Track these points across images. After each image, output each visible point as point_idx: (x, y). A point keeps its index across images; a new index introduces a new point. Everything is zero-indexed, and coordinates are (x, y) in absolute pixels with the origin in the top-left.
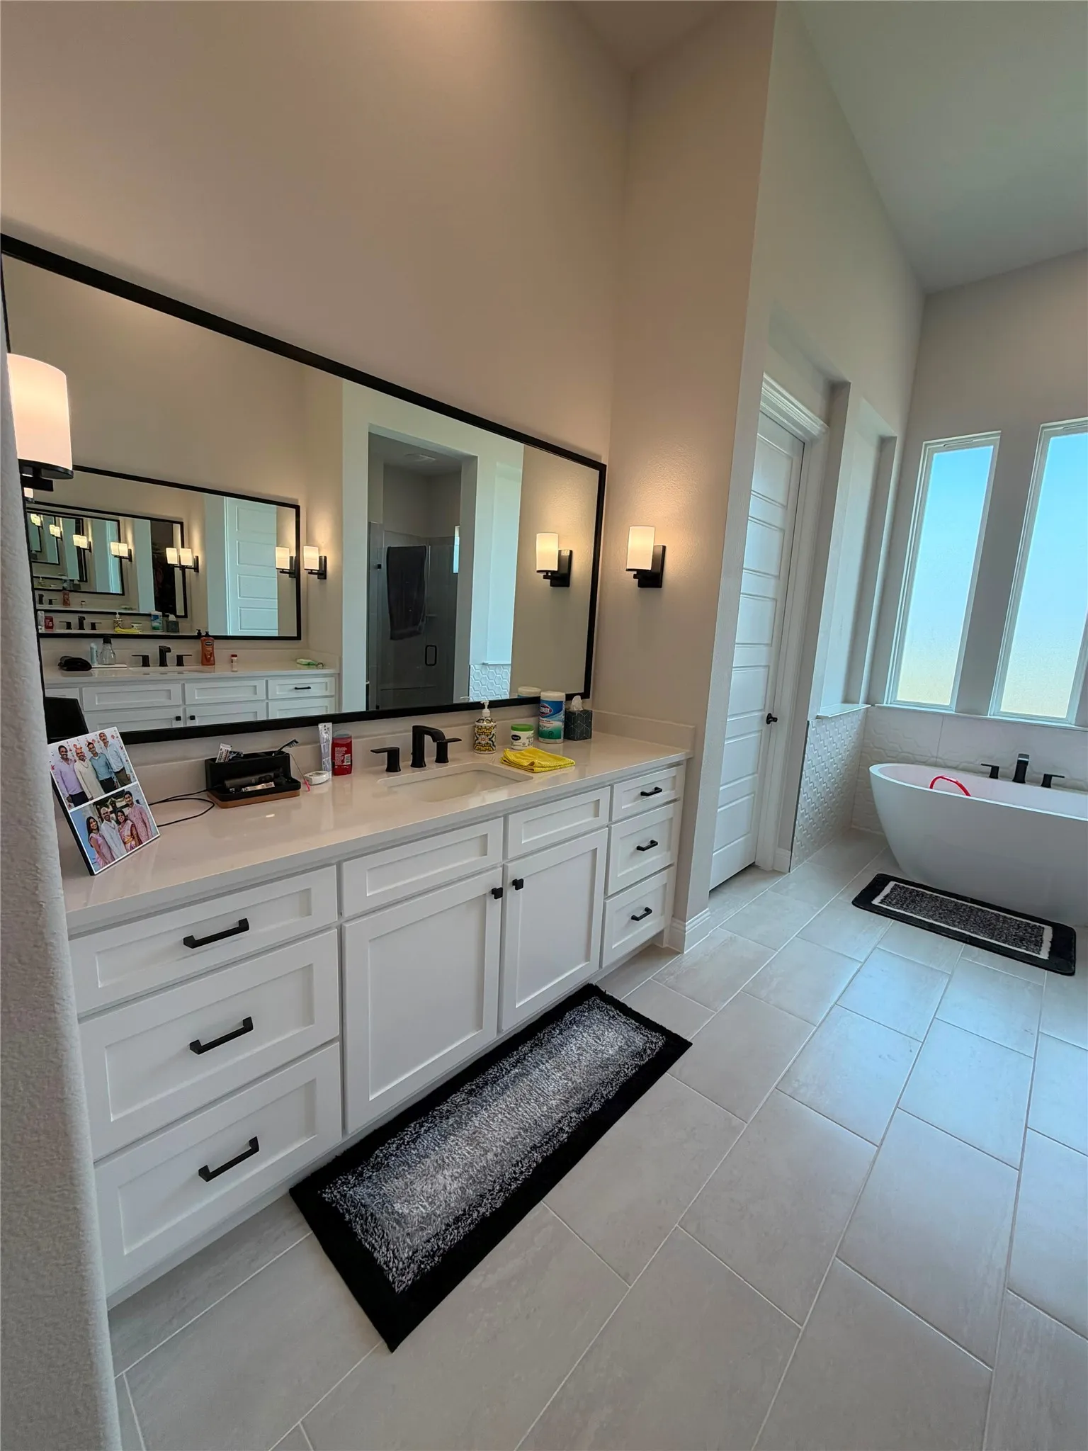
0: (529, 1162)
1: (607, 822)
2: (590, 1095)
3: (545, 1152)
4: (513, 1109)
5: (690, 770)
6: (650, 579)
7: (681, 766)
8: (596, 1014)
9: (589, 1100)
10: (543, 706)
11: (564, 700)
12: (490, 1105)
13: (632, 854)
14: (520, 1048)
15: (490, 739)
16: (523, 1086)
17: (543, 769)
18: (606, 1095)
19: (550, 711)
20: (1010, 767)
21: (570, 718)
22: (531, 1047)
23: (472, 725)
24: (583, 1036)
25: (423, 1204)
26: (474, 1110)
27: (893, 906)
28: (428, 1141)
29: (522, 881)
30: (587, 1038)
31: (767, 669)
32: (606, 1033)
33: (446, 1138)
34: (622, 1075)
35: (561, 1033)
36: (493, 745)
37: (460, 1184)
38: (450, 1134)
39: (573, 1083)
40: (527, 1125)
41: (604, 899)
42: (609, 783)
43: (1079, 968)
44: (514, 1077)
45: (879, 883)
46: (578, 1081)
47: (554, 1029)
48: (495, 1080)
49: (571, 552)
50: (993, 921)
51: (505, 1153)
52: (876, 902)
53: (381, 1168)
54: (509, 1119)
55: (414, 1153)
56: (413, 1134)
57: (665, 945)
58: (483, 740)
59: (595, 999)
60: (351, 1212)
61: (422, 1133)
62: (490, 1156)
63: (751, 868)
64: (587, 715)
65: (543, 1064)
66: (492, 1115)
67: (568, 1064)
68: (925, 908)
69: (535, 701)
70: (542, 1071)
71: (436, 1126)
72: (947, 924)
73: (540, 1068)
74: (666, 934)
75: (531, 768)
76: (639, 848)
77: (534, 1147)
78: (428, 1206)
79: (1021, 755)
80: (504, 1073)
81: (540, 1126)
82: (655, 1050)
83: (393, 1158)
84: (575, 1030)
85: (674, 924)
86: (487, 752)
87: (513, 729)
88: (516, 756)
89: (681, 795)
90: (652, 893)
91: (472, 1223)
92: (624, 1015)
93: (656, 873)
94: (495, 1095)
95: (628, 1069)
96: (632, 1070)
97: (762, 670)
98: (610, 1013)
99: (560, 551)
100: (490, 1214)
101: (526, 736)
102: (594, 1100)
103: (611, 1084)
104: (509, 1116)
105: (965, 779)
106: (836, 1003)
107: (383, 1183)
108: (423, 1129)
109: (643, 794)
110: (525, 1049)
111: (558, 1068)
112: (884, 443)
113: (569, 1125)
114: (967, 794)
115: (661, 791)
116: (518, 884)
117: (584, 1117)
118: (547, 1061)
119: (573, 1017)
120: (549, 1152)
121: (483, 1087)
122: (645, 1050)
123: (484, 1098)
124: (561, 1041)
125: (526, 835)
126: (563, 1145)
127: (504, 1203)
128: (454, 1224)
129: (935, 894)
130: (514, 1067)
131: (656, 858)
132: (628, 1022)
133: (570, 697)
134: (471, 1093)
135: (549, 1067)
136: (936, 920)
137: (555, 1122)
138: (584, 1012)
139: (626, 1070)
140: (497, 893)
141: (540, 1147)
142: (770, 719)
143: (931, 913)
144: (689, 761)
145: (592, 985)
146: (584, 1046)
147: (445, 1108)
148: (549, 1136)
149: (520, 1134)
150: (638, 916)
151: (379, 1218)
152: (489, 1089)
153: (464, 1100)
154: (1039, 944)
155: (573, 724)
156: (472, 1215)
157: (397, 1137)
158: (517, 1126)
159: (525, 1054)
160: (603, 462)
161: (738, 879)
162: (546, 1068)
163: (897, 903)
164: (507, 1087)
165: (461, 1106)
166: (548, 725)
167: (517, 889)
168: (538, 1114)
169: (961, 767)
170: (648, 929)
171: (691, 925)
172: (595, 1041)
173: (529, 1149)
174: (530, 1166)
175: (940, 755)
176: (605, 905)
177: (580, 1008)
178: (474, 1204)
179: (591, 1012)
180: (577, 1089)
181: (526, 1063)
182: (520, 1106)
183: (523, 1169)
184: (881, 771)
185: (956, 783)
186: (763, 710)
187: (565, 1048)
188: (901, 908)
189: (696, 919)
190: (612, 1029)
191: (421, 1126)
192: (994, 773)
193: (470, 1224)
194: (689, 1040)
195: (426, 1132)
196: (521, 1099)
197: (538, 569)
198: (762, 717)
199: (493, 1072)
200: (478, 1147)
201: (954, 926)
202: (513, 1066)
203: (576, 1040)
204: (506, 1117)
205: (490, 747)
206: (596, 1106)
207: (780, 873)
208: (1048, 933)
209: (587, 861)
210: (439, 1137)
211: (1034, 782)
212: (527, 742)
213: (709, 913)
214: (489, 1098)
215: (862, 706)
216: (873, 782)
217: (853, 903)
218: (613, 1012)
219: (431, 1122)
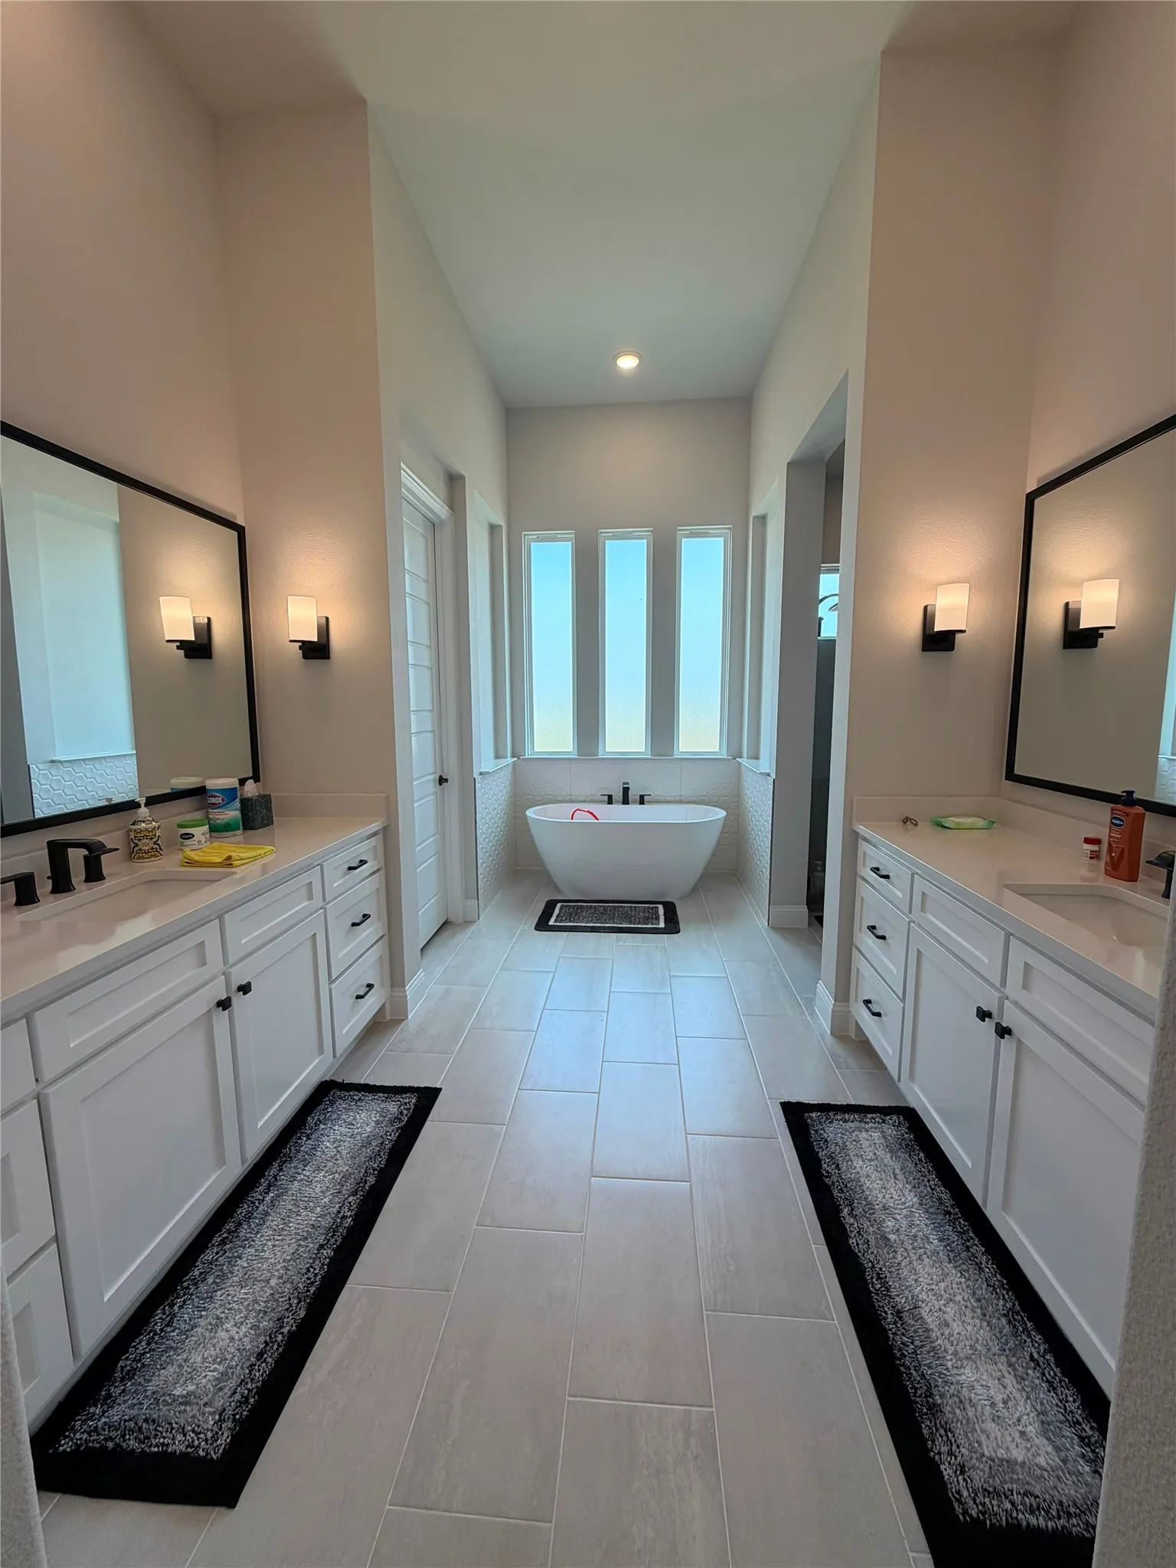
0: (320, 1262)
1: (321, 904)
2: (362, 1175)
3: (334, 1244)
4: (283, 1229)
5: (388, 838)
6: (317, 650)
7: (379, 836)
8: (341, 1105)
9: (362, 1179)
10: (212, 797)
11: (238, 786)
12: (253, 1241)
13: (349, 931)
14: (266, 1173)
15: (155, 843)
16: (286, 1203)
17: (243, 862)
18: (378, 1166)
19: (223, 800)
20: (618, 795)
21: (246, 804)
22: (279, 1166)
23: (125, 830)
24: (334, 1130)
25: (212, 1368)
26: (236, 1254)
27: (564, 922)
28: (189, 1314)
29: (249, 984)
30: (340, 1129)
31: (432, 734)
32: (358, 1116)
33: (211, 1297)
34: (387, 1143)
35: (308, 1138)
36: (161, 849)
37: (249, 1325)
38: (216, 1291)
39: (339, 1174)
40: (305, 1234)
41: (330, 984)
42: (317, 863)
43: (682, 926)
44: (272, 1202)
45: (550, 906)
46: (345, 1170)
47: (300, 1138)
48: (249, 1217)
49: (209, 619)
50: (629, 912)
51: (289, 1270)
52: (551, 922)
53: (135, 1374)
54: (282, 1240)
55: (175, 1334)
56: (163, 1319)
57: (388, 1018)
58: (146, 844)
59: (334, 1093)
60: (114, 1437)
61: (176, 1311)
62: (273, 1282)
63: (446, 924)
64: (266, 800)
65: (300, 1174)
66: (260, 1248)
67: (327, 1160)
68: (585, 917)
69: (200, 792)
70: (302, 1180)
71: (192, 1294)
72: (603, 923)
73: (299, 1178)
74: (387, 1007)
75: (228, 862)
76: (354, 925)
77: (322, 1247)
78: (218, 1367)
79: (624, 783)
80: (257, 1204)
81: (319, 1227)
82: (410, 1108)
83: (148, 1355)
84: (323, 1129)
85: (396, 994)
86: (152, 859)
87: (180, 826)
88: (197, 855)
89: (382, 864)
90: (368, 969)
91: (279, 1346)
92: (369, 1093)
93: (372, 946)
94: (255, 1229)
95: (390, 1135)
96: (395, 1134)
97: (430, 735)
98: (355, 1097)
99: (194, 617)
100: (296, 1326)
101: (200, 832)
102: (367, 1177)
103: (379, 1155)
104: (281, 1238)
105: (592, 807)
106: (544, 1009)
107: (146, 1385)
108: (176, 1308)
109: (351, 868)
110: (273, 1171)
111: (318, 1169)
112: (493, 529)
113: (350, 1210)
114: (597, 819)
115: (366, 862)
116: (245, 989)
117: (363, 1196)
118: (303, 1170)
119: (316, 1118)
120: (339, 1242)
121: (236, 1229)
122: (401, 1112)
123: (244, 1238)
124: (312, 1145)
125: (244, 934)
126: (350, 1230)
127: (307, 1310)
128: (258, 1360)
129: (589, 904)
130: (267, 1193)
131: (370, 932)
132: (376, 1097)
133: (242, 782)
134: (223, 1242)
135: (308, 1174)
136: (594, 923)
137: (334, 1216)
138: (327, 1109)
139: (389, 1137)
140: (224, 1004)
141: (327, 1243)
142: (442, 780)
143: (590, 919)
144: (385, 829)
145: (326, 1081)
146: (338, 1137)
147: (197, 1273)
148: (333, 1230)
149: (300, 1245)
150: (362, 993)
151: (159, 1416)
152: (246, 1227)
153: (217, 1254)
154: (657, 918)
155: (252, 812)
156: (276, 1341)
157: (142, 1334)
158: (294, 1240)
159: (275, 1177)
160: (240, 521)
161: (438, 938)
162: (305, 1176)
163: (566, 919)
164: (267, 1214)
165: (217, 1260)
166: (222, 817)
167: (245, 994)
168: (313, 1218)
169: (588, 799)
170: (372, 1004)
171: (410, 990)
172: (349, 1128)
173: (316, 1251)
174: (323, 1264)
175: (573, 793)
176: (330, 990)
177: (322, 1107)
178: (275, 1330)
179: (335, 1106)
180: (346, 1177)
181: (279, 1183)
182: (290, 1222)
183: (317, 1271)
184: (535, 813)
185: (588, 812)
186: (435, 773)
187: (318, 1149)
188: (570, 921)
189: (416, 980)
190: (362, 1110)
191: (172, 1306)
192: (610, 801)
193: (277, 1349)
194: (438, 1087)
195: (181, 1307)
196: (288, 1216)
197: (167, 639)
198: (435, 780)
199: (241, 1211)
200: (255, 1283)
201: (607, 923)
202: (265, 1193)
203: (328, 1136)
204: (278, 1240)
205: (156, 852)
206: (371, 1180)
207: (472, 922)
208: (661, 909)
209: (307, 950)
210: (201, 1302)
211: (634, 802)
212: (203, 839)
213: (423, 974)
214: (248, 1235)
215: (510, 760)
216: (530, 821)
217: (536, 929)
218: (357, 1095)
219: (184, 1295)
